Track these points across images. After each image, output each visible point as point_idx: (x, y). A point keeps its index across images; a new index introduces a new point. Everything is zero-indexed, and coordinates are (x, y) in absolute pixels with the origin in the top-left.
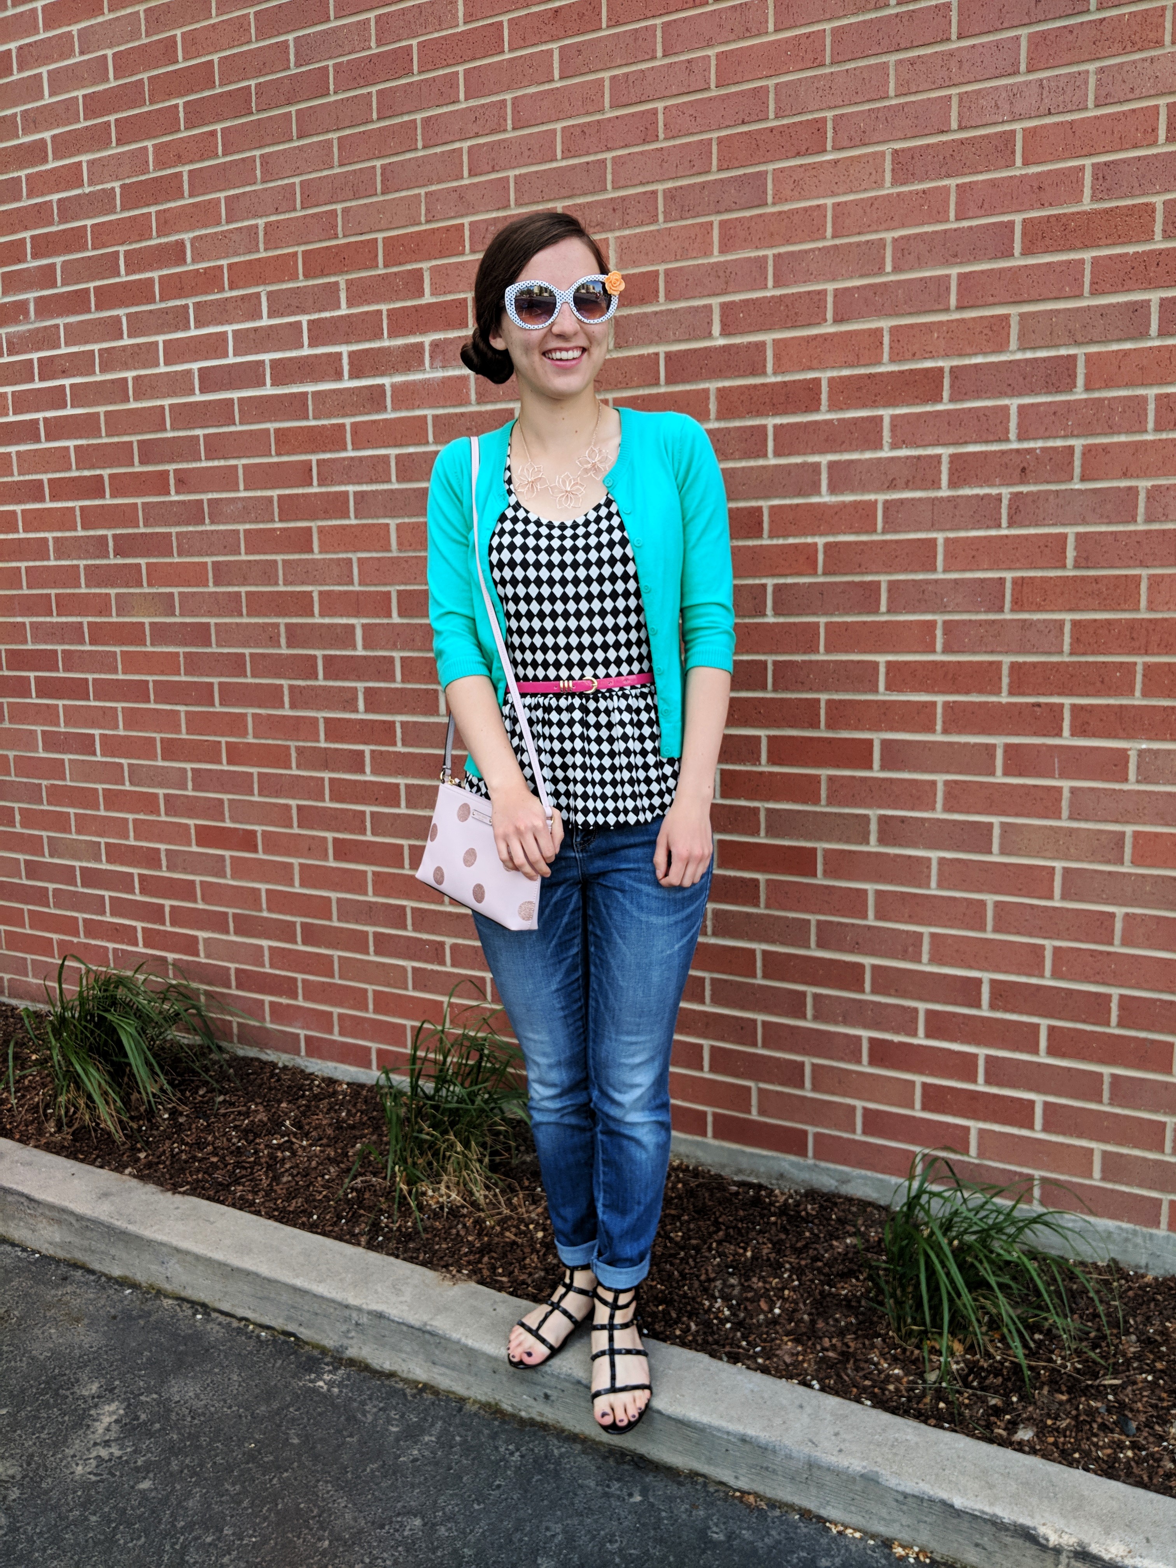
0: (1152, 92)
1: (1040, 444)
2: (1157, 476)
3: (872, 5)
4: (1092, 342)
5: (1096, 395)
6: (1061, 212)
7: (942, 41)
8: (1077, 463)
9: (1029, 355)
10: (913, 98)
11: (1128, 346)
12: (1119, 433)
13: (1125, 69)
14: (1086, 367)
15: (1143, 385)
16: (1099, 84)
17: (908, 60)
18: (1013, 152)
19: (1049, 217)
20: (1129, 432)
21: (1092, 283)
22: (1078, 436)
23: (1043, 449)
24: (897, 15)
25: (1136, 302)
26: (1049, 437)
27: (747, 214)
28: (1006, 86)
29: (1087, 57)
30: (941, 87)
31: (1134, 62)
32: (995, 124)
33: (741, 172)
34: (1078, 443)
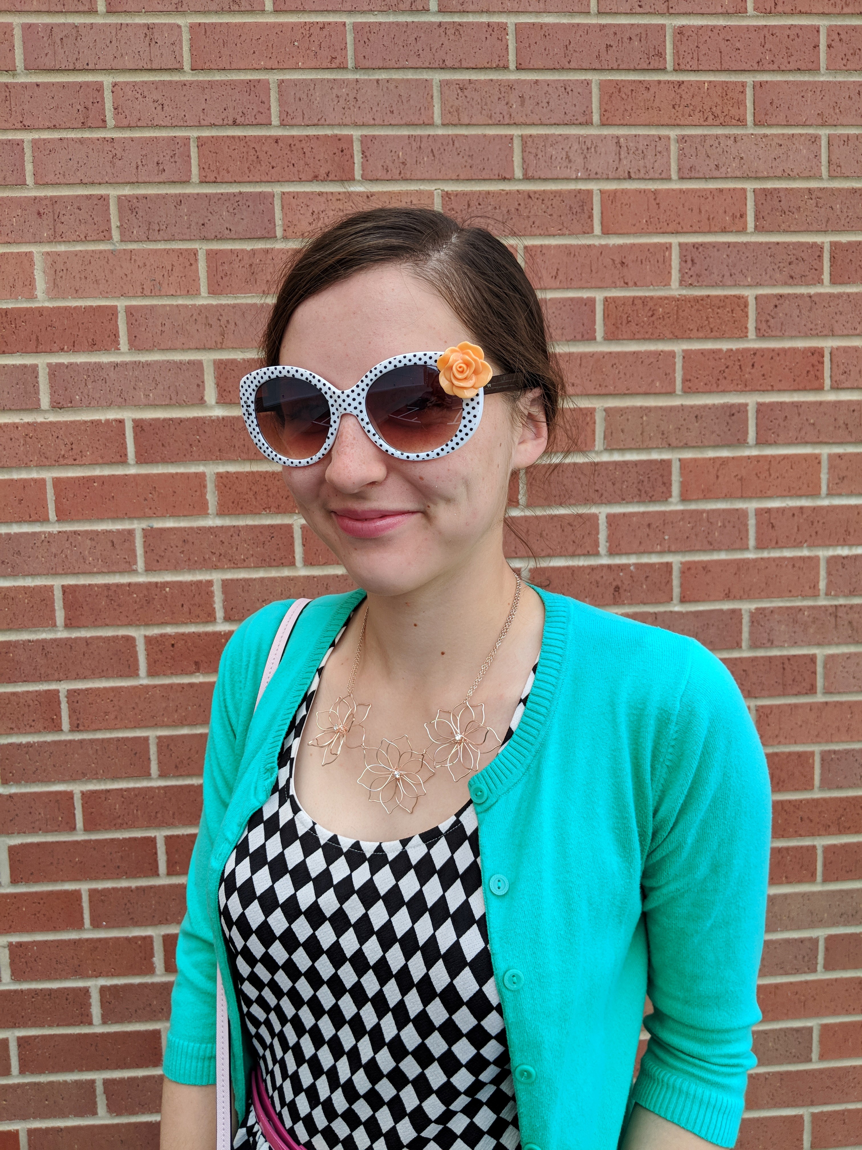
0: (739, 174)
1: (633, 560)
2: (760, 598)
3: (406, 5)
4: (686, 446)
5: (693, 506)
6: (647, 294)
7: (497, 68)
8: (676, 582)
9: (617, 457)
10: (464, 131)
11: (725, 453)
12: (719, 550)
13: (709, 142)
14: (682, 474)
15: (742, 497)
16: (682, 155)
17: (457, 83)
18: (591, 217)
19: (634, 298)
20: (730, 549)
21: (685, 380)
22: (675, 552)
23: (637, 566)
24: (440, 25)
25: (732, 406)
26: (644, 552)
27: (248, 246)
28: (578, 137)
29: (666, 121)
30: (499, 124)
31: (717, 137)
32: (568, 179)
33: (234, 189)
34: (676, 560)
